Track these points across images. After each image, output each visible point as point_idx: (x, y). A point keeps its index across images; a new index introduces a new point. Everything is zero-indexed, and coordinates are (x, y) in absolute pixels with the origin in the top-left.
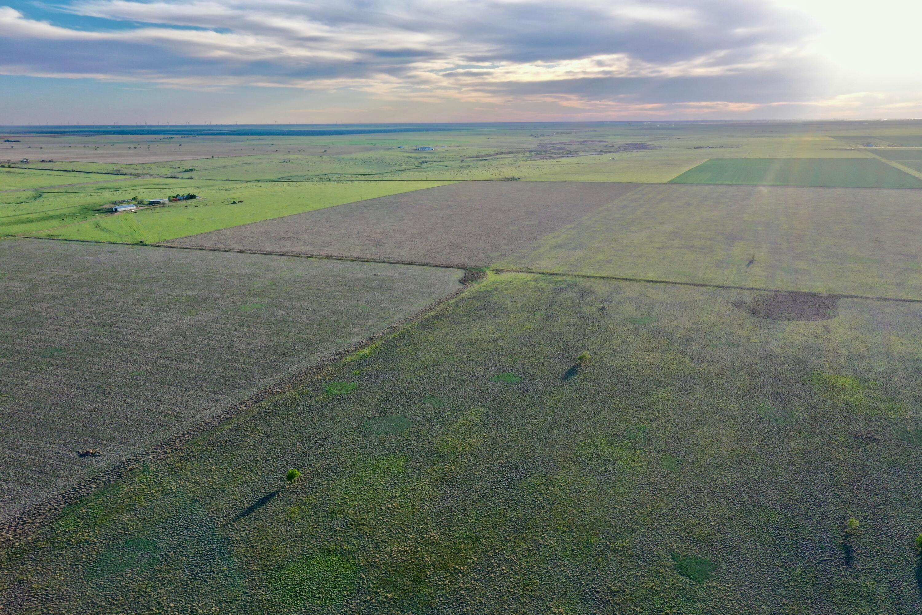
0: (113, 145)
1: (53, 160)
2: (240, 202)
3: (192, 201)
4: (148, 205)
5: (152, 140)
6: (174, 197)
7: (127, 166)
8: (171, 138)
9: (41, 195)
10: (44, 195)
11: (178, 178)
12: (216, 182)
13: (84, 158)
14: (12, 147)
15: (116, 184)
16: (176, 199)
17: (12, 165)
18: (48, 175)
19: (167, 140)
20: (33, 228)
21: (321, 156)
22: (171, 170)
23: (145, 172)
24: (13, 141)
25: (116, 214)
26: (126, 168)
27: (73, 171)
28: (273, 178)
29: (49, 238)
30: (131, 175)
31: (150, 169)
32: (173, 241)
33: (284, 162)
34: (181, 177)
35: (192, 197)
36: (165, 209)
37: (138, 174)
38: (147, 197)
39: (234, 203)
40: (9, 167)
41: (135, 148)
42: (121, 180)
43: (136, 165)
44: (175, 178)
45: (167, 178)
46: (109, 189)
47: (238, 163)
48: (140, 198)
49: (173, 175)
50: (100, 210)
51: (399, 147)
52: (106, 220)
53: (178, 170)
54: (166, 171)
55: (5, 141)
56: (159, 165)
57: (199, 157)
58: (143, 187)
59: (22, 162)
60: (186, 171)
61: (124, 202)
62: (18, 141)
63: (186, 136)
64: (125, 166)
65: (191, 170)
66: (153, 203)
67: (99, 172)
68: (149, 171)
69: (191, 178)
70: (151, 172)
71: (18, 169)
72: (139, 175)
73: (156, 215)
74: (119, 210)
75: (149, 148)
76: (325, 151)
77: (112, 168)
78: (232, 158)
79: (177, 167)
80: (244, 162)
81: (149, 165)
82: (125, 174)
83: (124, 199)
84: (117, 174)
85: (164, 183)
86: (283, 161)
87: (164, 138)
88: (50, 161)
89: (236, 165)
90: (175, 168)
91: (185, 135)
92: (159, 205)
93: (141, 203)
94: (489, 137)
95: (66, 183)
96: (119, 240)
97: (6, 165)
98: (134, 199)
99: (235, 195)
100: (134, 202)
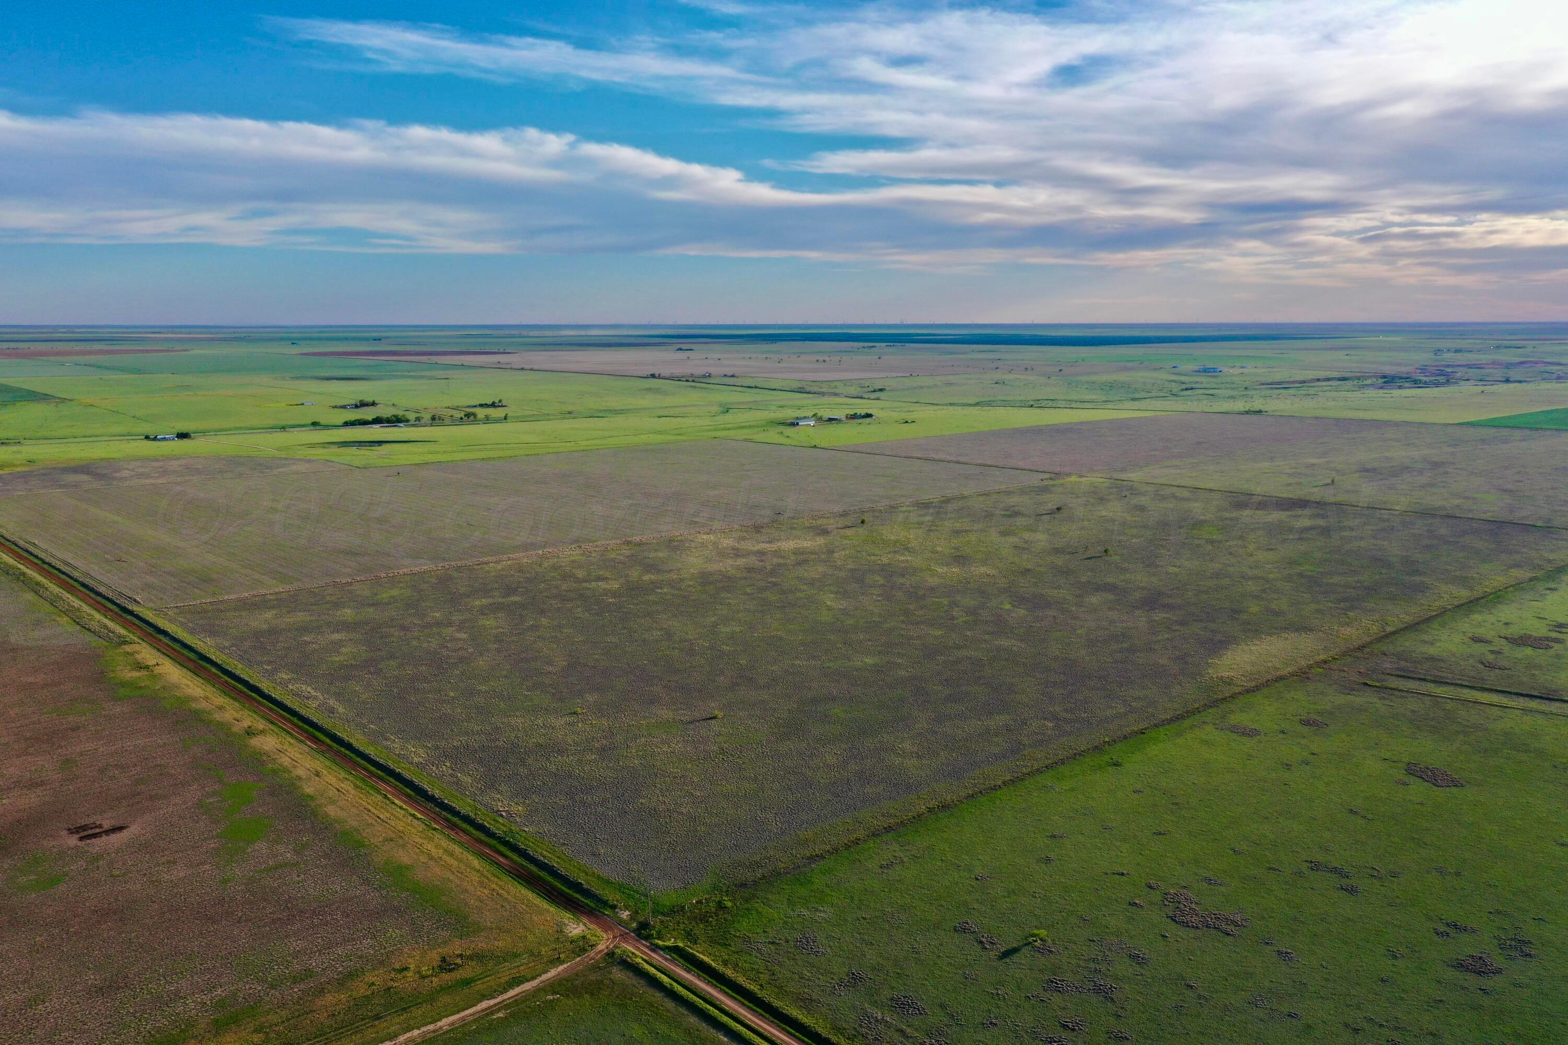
0: (799, 357)
1: (736, 375)
2: (912, 422)
3: (868, 420)
4: (826, 421)
5: (848, 350)
6: (851, 415)
7: (812, 384)
8: (873, 347)
9: (728, 411)
10: (731, 411)
11: (865, 398)
12: (904, 405)
13: (765, 373)
14: (688, 358)
15: (797, 403)
16: (854, 417)
17: (696, 379)
18: (731, 391)
19: (866, 350)
20: (732, 433)
21: (1049, 378)
22: (859, 389)
23: (830, 391)
24: (687, 350)
25: (797, 427)
26: (810, 386)
27: (756, 387)
28: (970, 402)
29: (745, 440)
30: (815, 393)
31: (836, 387)
32: (840, 446)
33: (997, 383)
34: (867, 397)
35: (869, 416)
36: (840, 425)
37: (824, 392)
38: (826, 414)
39: (907, 422)
40: (693, 381)
41: (824, 361)
42: (804, 398)
43: (822, 382)
44: (861, 398)
45: (852, 398)
46: (792, 407)
47: (939, 383)
48: (819, 414)
49: (860, 395)
50: (783, 423)
51: (1174, 367)
52: (790, 431)
53: (867, 390)
54: (852, 390)
55: (678, 350)
56: (846, 382)
57: (895, 375)
58: (825, 407)
59: (704, 376)
60: (874, 391)
61: (805, 418)
62: (692, 350)
63: (892, 344)
64: (809, 383)
65: (881, 390)
66: (831, 420)
67: (782, 389)
68: (835, 389)
69: (878, 399)
70: (837, 391)
71: (705, 384)
72: (823, 394)
73: (832, 429)
74: (800, 424)
75: (840, 361)
76: (1060, 370)
77: (795, 385)
78: (934, 377)
79: (866, 386)
80: (947, 382)
81: (836, 383)
82: (809, 393)
83: (804, 415)
84: (801, 392)
85: (849, 403)
86: (995, 382)
87: (864, 347)
88: (732, 376)
89: (936, 385)
90: (863, 387)
91: (892, 342)
92: (836, 422)
93: (819, 419)
94: (1348, 353)
95: (750, 400)
96: (798, 444)
97: (690, 379)
98: (814, 415)
99: (909, 417)
100: (813, 418)
